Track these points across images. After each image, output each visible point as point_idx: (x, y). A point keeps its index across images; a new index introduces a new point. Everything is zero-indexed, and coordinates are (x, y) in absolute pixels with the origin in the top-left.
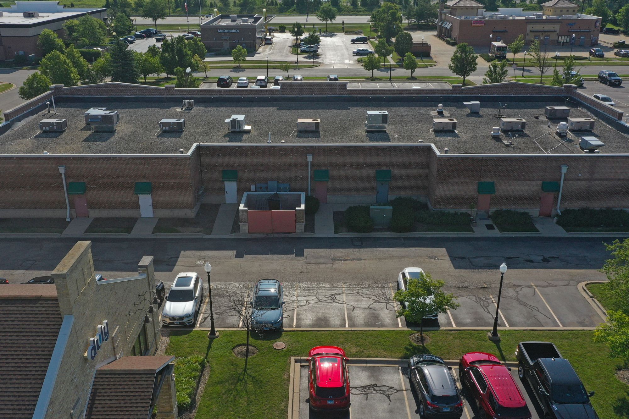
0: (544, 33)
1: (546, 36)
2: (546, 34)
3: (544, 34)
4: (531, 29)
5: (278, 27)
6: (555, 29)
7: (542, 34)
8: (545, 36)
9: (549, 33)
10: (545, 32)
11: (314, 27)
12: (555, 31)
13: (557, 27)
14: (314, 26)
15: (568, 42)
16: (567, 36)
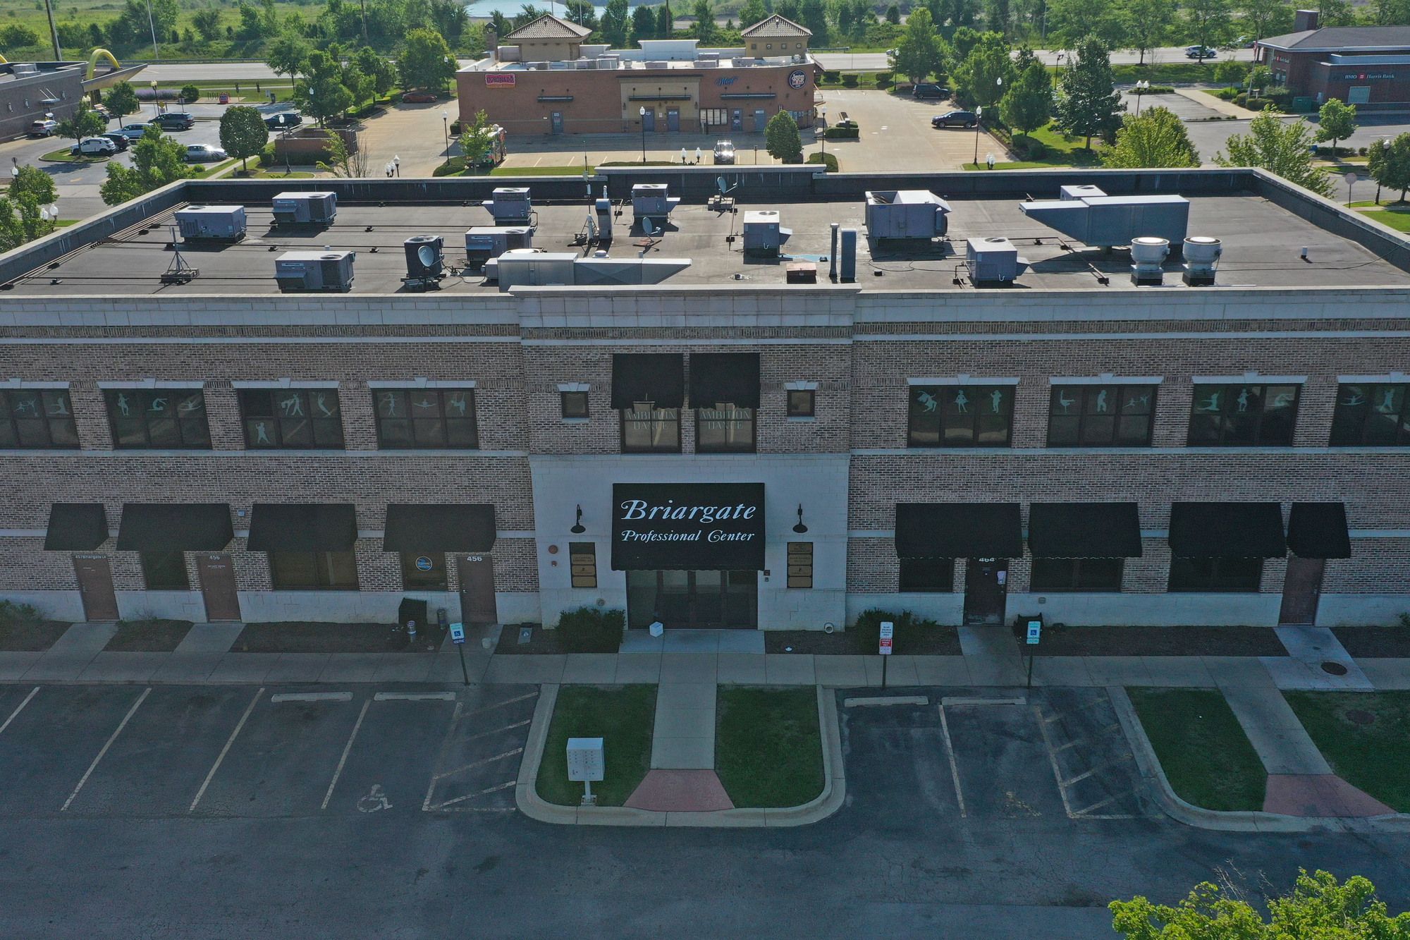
0: (663, 103)
1: (671, 110)
2: (669, 104)
3: (665, 106)
4: (631, 93)
5: (178, 91)
6: (688, 92)
7: (660, 105)
8: (668, 110)
9: (676, 104)
10: (666, 99)
11: (258, 89)
12: (686, 98)
13: (694, 88)
14: (258, 86)
15: (724, 125)
16: (720, 109)
